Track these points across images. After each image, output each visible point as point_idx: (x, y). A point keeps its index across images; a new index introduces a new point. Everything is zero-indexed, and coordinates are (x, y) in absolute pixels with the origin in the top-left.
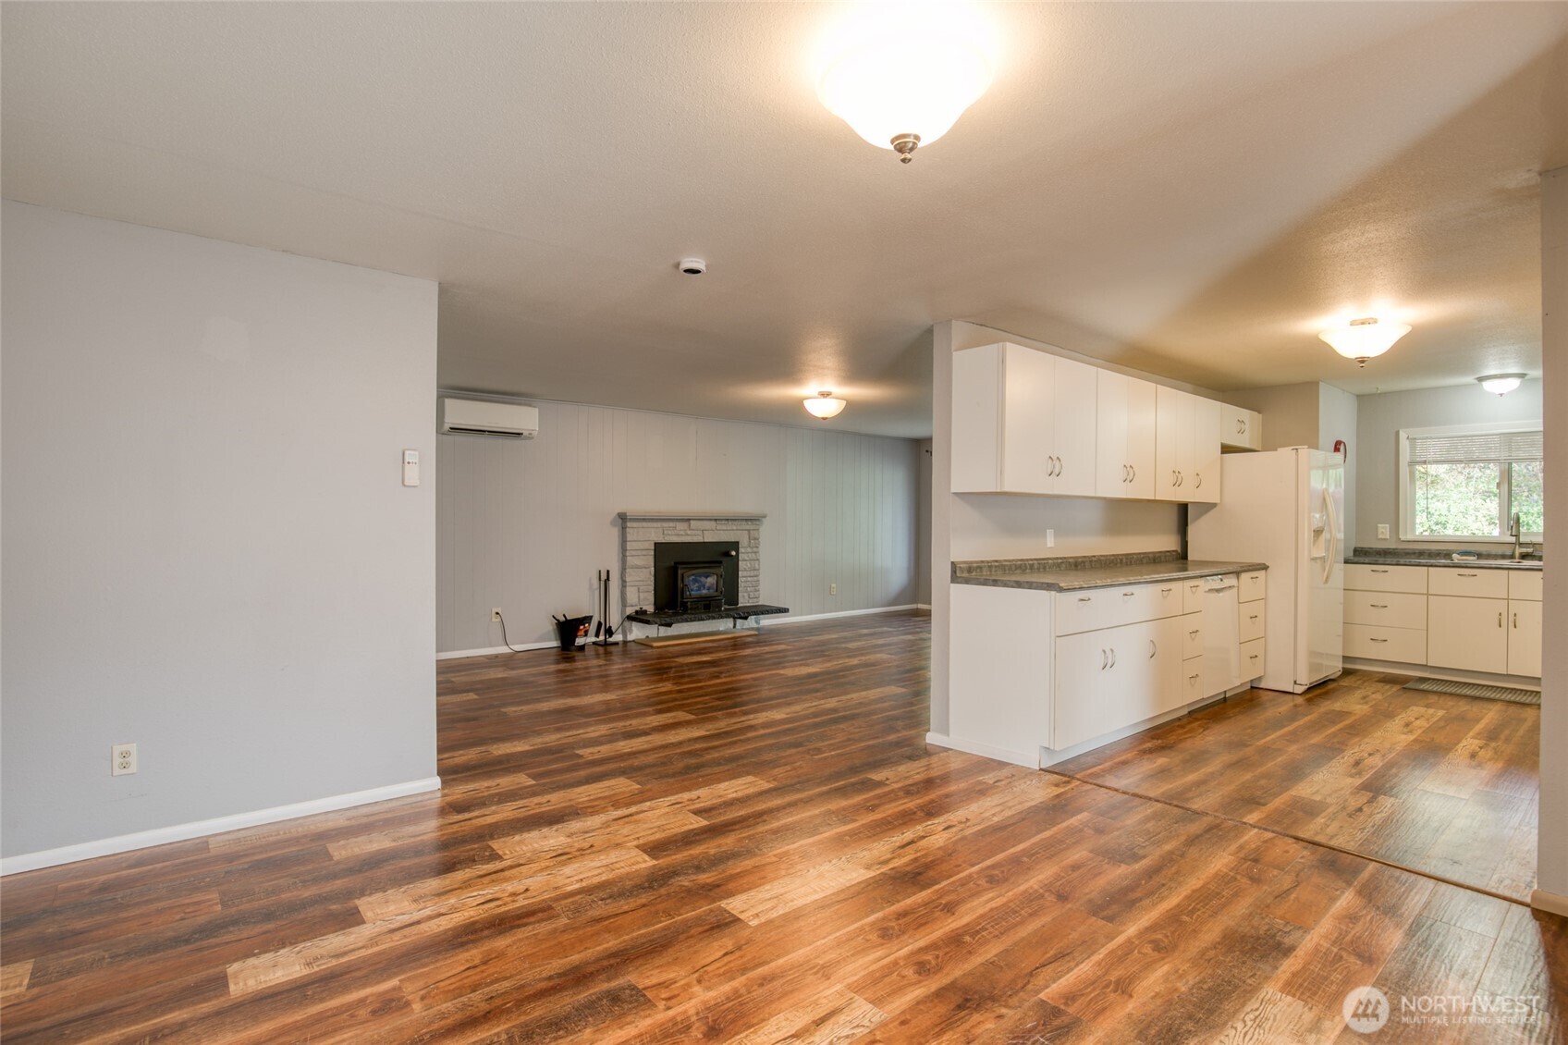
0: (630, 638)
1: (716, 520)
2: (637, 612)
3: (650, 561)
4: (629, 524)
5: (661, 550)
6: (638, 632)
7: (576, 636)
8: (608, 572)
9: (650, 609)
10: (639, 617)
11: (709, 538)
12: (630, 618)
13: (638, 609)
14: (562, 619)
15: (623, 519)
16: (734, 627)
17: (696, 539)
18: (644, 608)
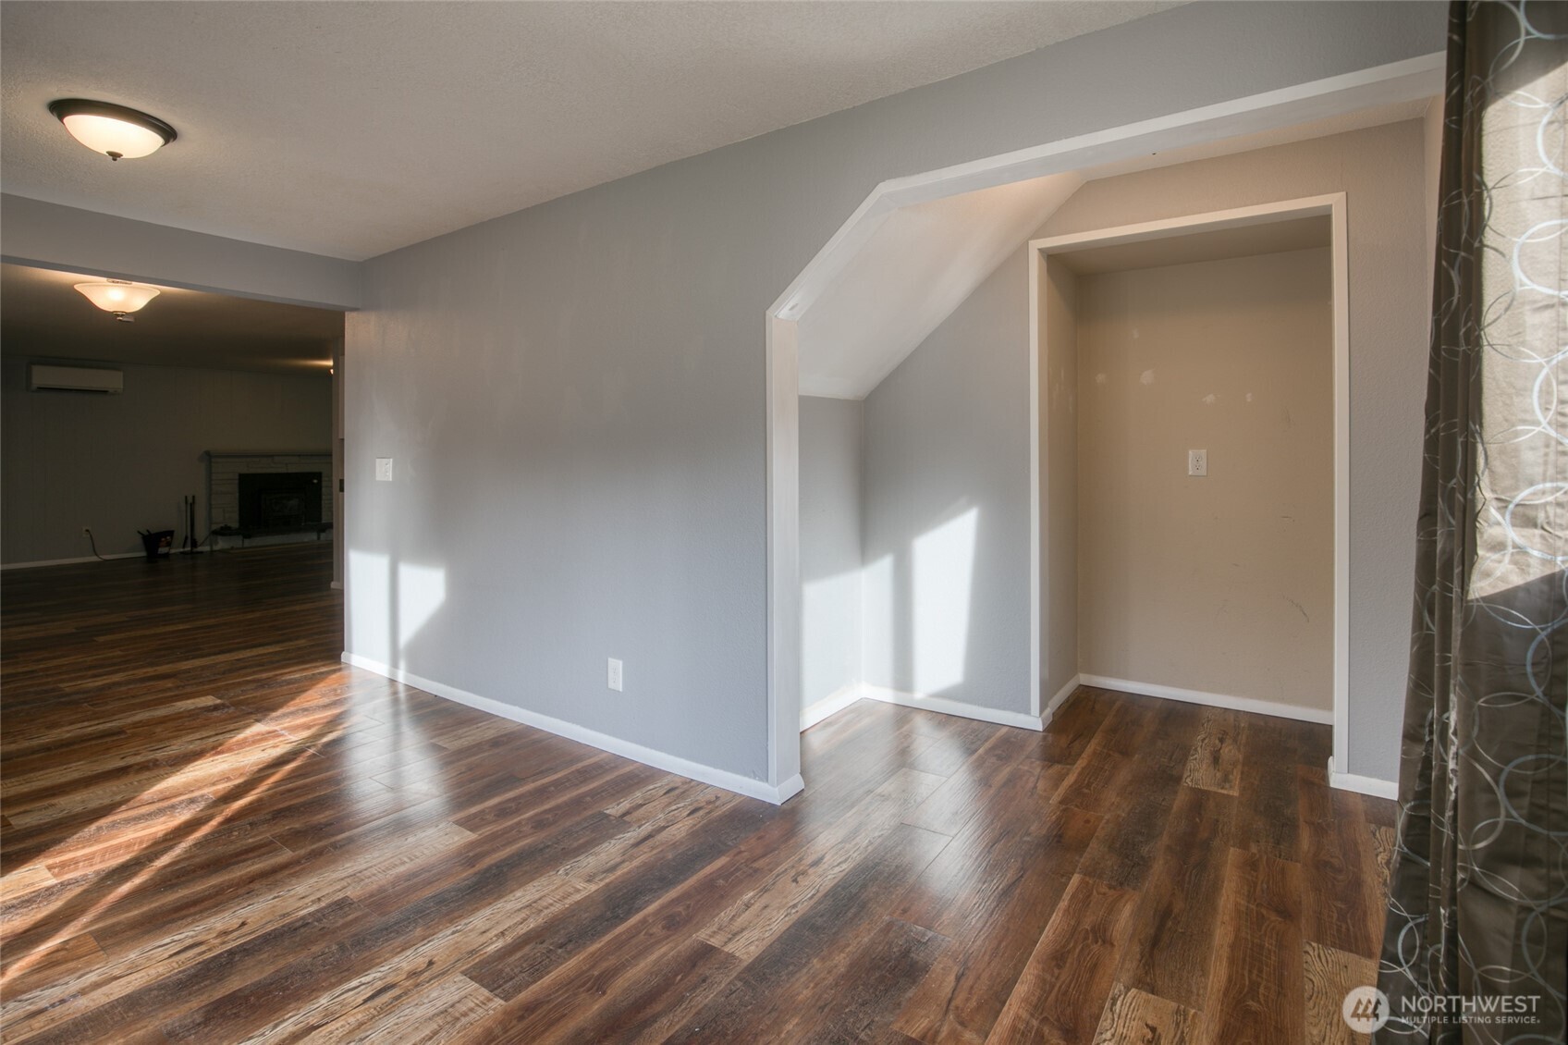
0: (216, 548)
1: (299, 456)
2: (222, 528)
3: (234, 488)
4: (213, 460)
5: (245, 480)
6: (221, 544)
7: (159, 547)
8: (194, 497)
9: (235, 525)
10: (225, 531)
11: (293, 469)
12: (215, 533)
13: (223, 525)
14: (146, 533)
15: (209, 457)
16: (319, 538)
17: (280, 471)
18: (229, 525)
